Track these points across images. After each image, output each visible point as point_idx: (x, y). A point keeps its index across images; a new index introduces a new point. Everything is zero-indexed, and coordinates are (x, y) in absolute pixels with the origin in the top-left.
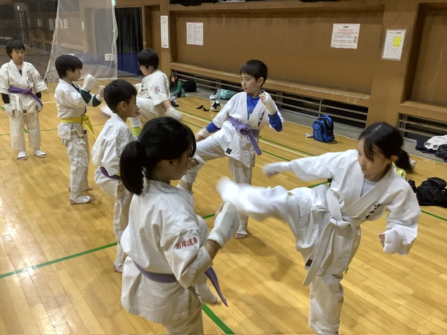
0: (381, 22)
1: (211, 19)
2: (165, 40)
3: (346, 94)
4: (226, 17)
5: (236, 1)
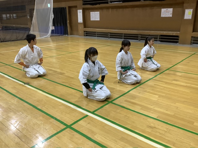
0: (183, 7)
1: (104, 10)
2: (80, 19)
3: (170, 32)
4: (112, 9)
5: (117, 2)
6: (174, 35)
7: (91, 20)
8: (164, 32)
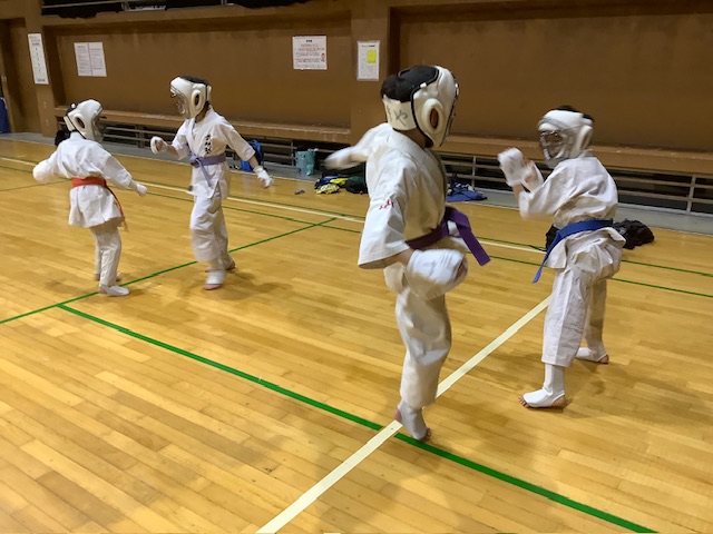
0: (349, 33)
1: (115, 36)
2: (40, 73)
4: (139, 32)
5: (151, 8)
7: (80, 74)
8: (305, 130)
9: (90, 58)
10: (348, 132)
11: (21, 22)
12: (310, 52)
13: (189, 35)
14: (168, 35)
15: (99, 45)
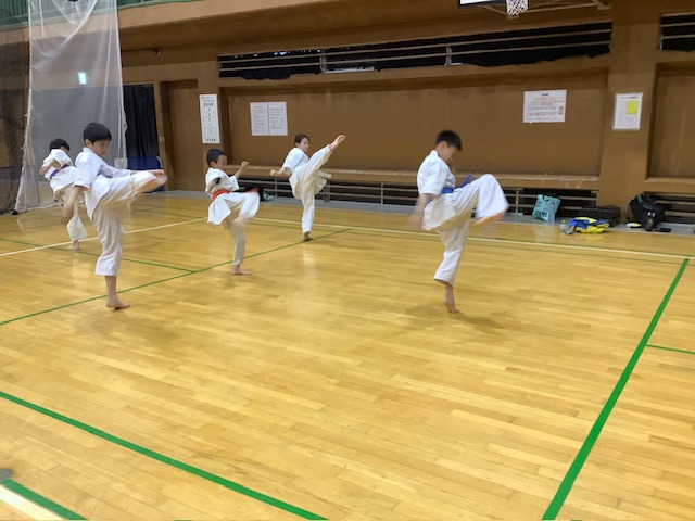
0: (604, 86)
1: (302, 96)
2: (211, 132)
3: (562, 178)
4: (332, 92)
5: (355, 70)
6: (578, 187)
7: (254, 134)
8: (538, 178)
9: (269, 117)
10: (594, 179)
11: (191, 84)
12: (545, 106)
13: (396, 93)
14: (370, 94)
15: (283, 105)
